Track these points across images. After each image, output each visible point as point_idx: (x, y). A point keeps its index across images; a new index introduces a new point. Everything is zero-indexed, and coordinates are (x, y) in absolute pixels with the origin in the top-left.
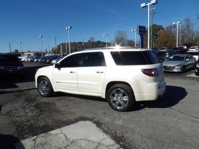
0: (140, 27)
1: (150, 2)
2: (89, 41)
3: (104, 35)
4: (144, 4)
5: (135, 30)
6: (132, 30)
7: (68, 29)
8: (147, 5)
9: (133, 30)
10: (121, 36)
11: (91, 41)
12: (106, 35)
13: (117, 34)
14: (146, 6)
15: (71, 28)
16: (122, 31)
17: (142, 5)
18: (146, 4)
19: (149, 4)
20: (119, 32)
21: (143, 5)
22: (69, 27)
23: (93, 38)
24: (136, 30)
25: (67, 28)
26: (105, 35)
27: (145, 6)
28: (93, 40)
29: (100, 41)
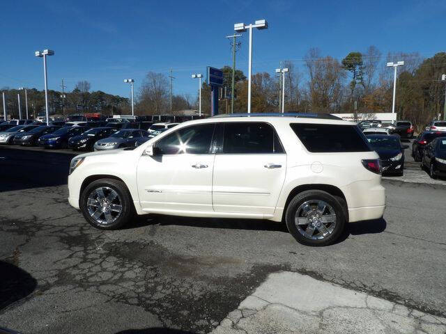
0: (212, 71)
1: (254, 24)
2: (77, 90)
3: (126, 81)
4: (242, 24)
5: (199, 76)
6: (194, 76)
7: (41, 56)
8: (246, 27)
9: (196, 76)
10: (157, 85)
11: (83, 90)
12: (133, 81)
13: (148, 80)
14: (245, 31)
15: (50, 53)
16: (160, 74)
17: (236, 25)
18: (245, 25)
19: (250, 27)
20: (152, 76)
21: (239, 26)
22: (46, 52)
23: (86, 83)
24: (202, 77)
25: (37, 53)
26: (130, 80)
27: (243, 28)
28: (87, 88)
29: (104, 93)
